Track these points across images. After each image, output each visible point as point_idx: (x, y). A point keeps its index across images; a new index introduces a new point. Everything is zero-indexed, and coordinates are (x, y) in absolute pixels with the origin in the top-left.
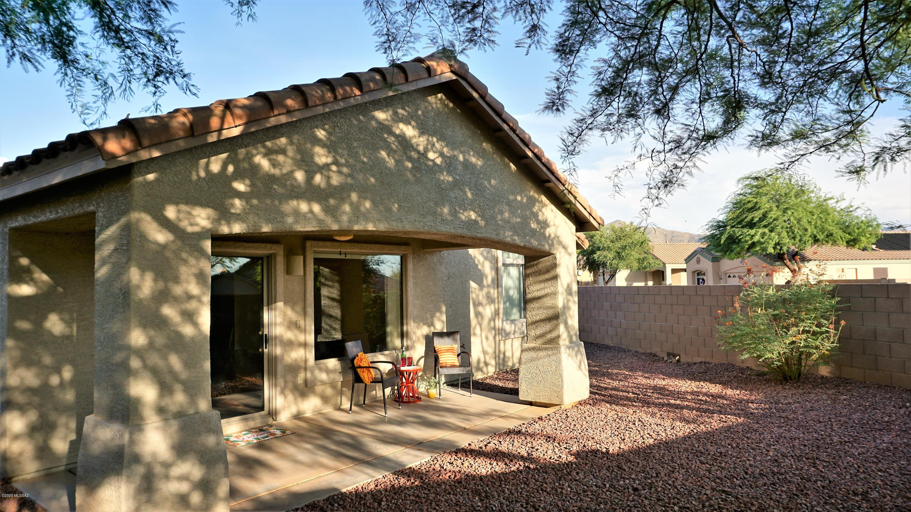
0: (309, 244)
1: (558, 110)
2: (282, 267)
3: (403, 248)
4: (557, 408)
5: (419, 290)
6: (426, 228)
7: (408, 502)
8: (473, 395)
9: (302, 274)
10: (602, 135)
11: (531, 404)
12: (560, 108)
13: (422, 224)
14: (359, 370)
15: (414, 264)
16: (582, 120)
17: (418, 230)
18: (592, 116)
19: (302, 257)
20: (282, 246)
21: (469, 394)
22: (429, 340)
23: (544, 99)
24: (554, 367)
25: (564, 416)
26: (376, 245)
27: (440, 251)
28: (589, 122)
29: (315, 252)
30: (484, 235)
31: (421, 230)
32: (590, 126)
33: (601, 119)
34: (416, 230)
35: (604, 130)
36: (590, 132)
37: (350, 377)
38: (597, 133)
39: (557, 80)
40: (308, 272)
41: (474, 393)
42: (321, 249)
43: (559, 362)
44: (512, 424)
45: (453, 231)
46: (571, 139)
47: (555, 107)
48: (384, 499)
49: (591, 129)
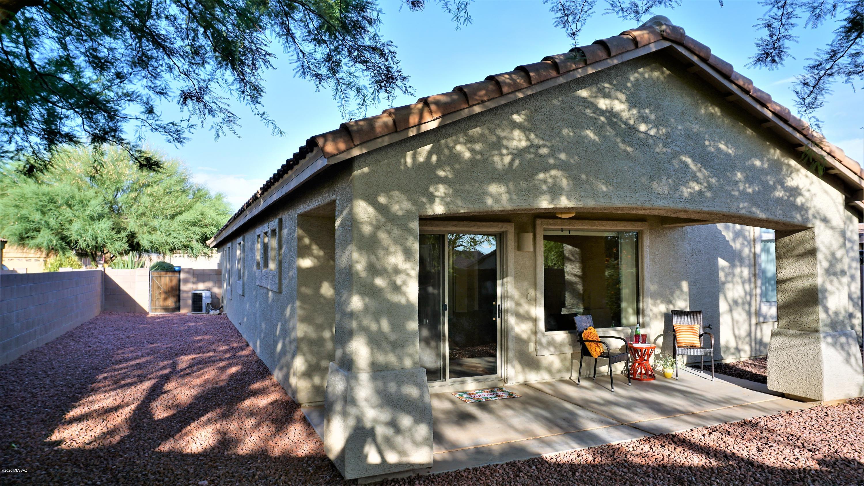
0: (538, 221)
1: (774, 61)
2: (513, 244)
3: (639, 224)
4: (816, 404)
5: (657, 267)
6: (639, 203)
7: (603, 477)
8: (715, 379)
9: (532, 249)
10: (846, 81)
11: (783, 395)
12: (777, 59)
13: (634, 199)
14: (587, 343)
15: (651, 241)
16: (818, 65)
17: (630, 206)
18: (830, 59)
19: (531, 235)
20: (513, 224)
21: (709, 377)
22: (668, 318)
23: (756, 51)
24: (811, 357)
25: (822, 414)
26: (609, 222)
27: (682, 227)
28: (828, 67)
29: (545, 230)
30: (713, 209)
31: (634, 206)
32: (829, 72)
33: (844, 61)
35: (850, 74)
36: (831, 79)
37: (579, 350)
38: (840, 79)
39: (769, 26)
40: (538, 249)
41: (715, 376)
42: (551, 227)
43: (818, 352)
44: (749, 415)
45: (672, 206)
46: (807, 90)
47: (770, 58)
48: (580, 470)
49: (831, 75)
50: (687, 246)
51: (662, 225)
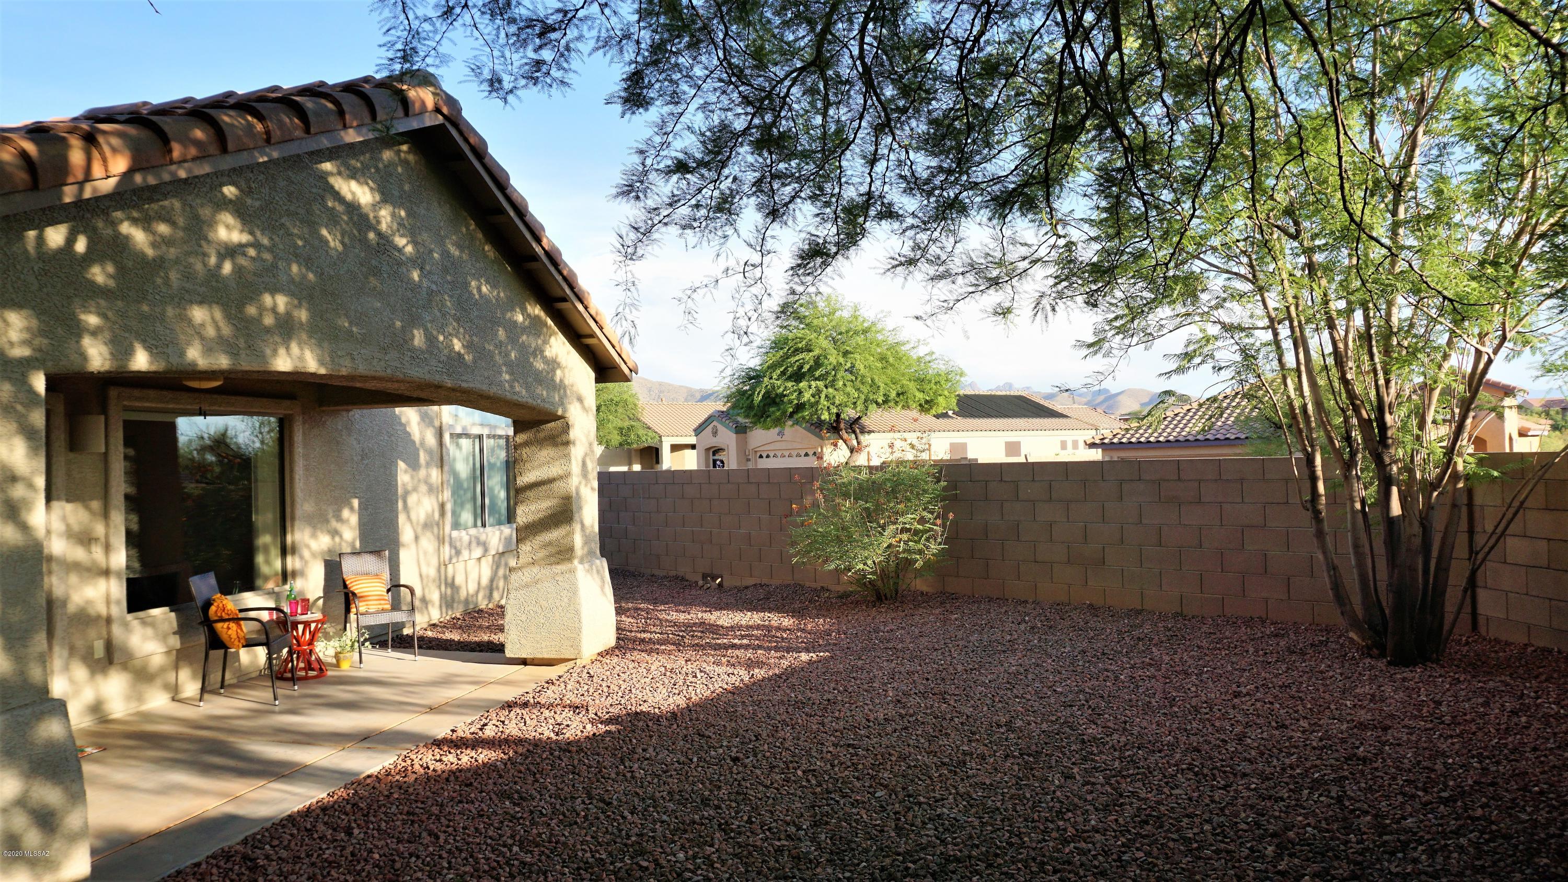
0: (113, 393)
1: (638, 198)
2: (62, 437)
3: (287, 403)
4: (571, 664)
5: (312, 479)
7: (398, 823)
8: (418, 658)
9: (103, 450)
10: (681, 235)
11: (524, 662)
12: (641, 195)
14: (219, 626)
15: (304, 433)
16: (655, 209)
18: (671, 205)
19: (102, 418)
20: (62, 396)
21: (412, 657)
22: (333, 569)
23: (619, 179)
24: (566, 600)
26: (239, 398)
28: (666, 213)
29: (127, 409)
30: (471, 385)
31: (382, 374)
32: (666, 220)
33: (684, 211)
34: (373, 374)
35: (684, 227)
36: (664, 229)
37: (201, 639)
38: (674, 230)
39: (642, 152)
40: (112, 447)
41: (420, 654)
42: (137, 404)
43: (573, 591)
44: (509, 694)
45: (427, 377)
46: (633, 235)
47: (633, 194)
48: (354, 825)
49: (666, 224)
50: (355, 443)
51: (320, 406)
